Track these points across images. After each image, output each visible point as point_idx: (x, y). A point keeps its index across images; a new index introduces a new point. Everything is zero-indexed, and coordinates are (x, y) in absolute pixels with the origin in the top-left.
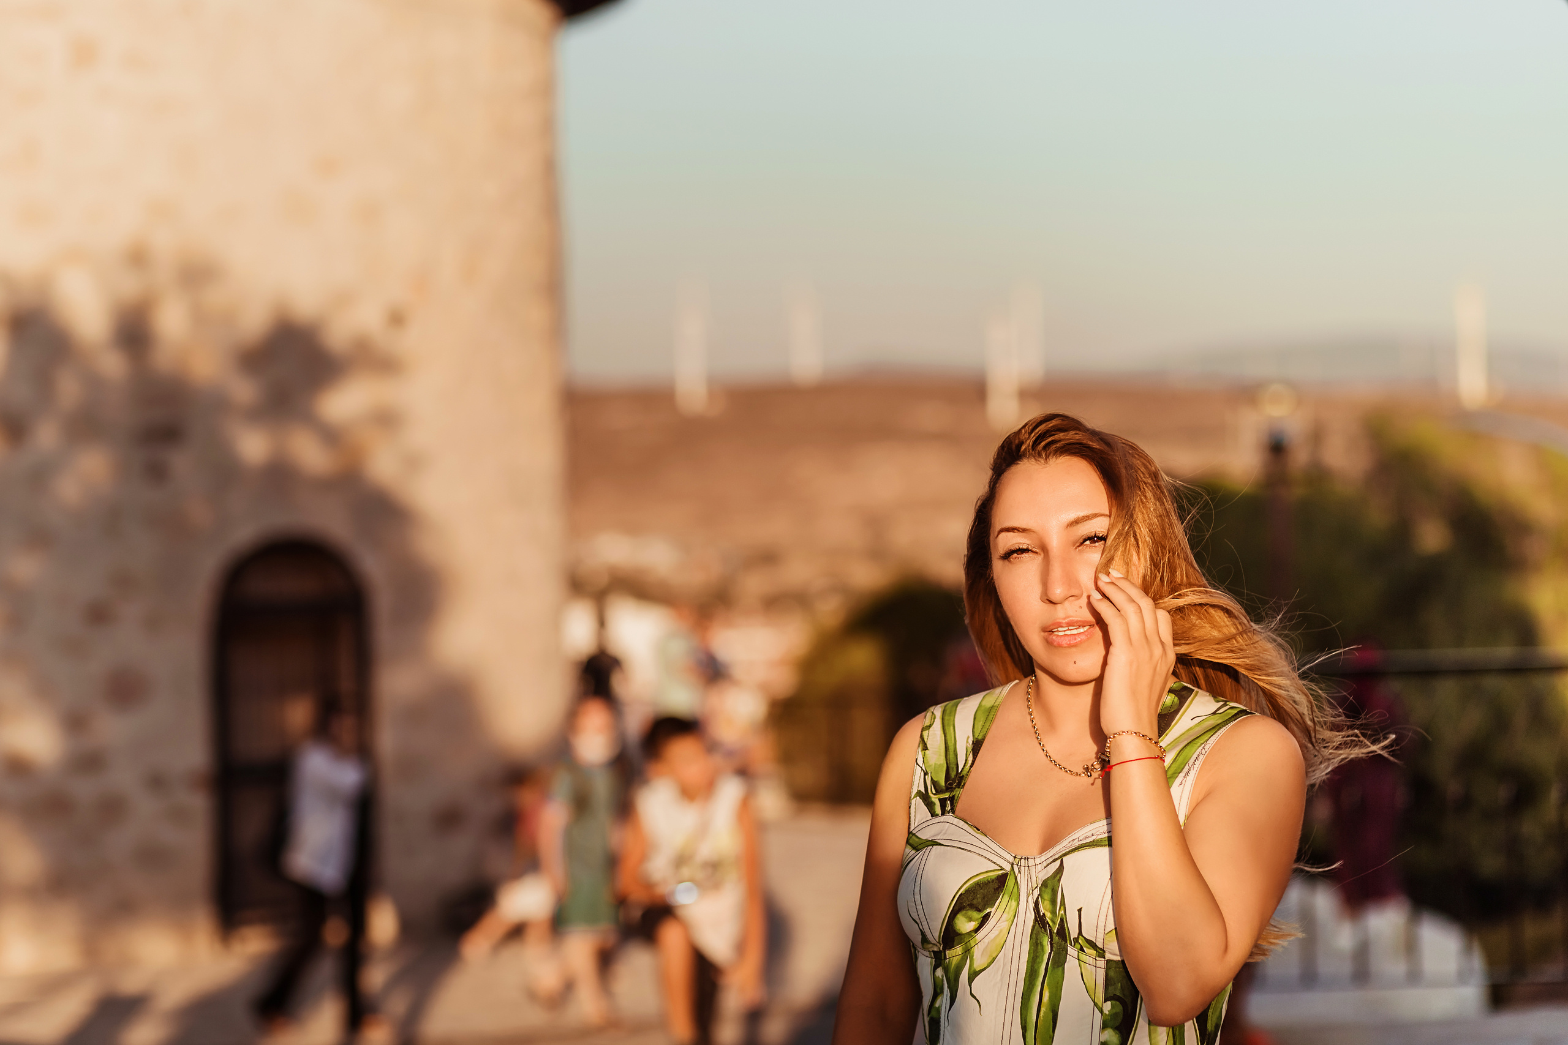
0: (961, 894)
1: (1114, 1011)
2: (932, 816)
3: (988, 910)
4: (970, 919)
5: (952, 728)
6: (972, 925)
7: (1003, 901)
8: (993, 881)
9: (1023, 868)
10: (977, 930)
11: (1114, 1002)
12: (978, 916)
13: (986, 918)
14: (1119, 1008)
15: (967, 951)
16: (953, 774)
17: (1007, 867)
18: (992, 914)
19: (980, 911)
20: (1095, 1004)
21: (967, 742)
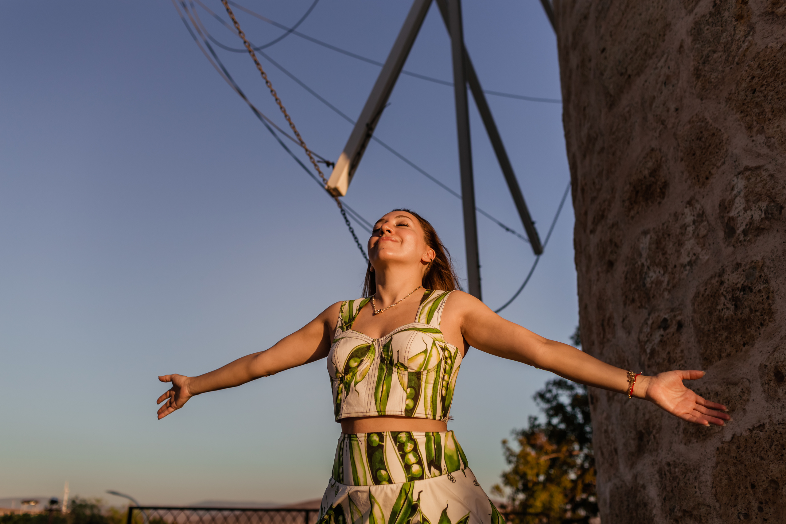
0: (353, 352)
1: (411, 392)
2: (343, 332)
3: (363, 358)
4: (356, 362)
5: (352, 305)
6: (356, 364)
7: (369, 354)
8: (365, 348)
9: (377, 343)
10: (358, 366)
11: (411, 389)
12: (359, 360)
13: (362, 361)
14: (413, 391)
15: (354, 375)
16: (351, 318)
17: (371, 343)
18: (364, 360)
19: (360, 358)
20: (404, 389)
21: (357, 307)
